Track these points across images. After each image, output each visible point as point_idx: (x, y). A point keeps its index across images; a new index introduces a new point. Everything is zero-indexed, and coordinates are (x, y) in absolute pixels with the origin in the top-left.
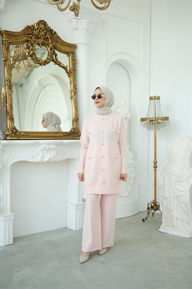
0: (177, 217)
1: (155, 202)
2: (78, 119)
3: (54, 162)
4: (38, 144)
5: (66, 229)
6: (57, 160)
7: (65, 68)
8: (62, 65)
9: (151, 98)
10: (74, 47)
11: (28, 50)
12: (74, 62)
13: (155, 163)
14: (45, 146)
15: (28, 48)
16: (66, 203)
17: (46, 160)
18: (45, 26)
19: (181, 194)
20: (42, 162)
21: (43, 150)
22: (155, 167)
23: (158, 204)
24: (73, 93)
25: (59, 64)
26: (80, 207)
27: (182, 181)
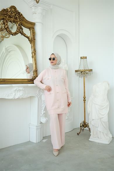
0: (100, 132)
1: (84, 122)
2: (37, 71)
3: (22, 98)
4: (12, 87)
5: (29, 142)
6: (23, 98)
7: (28, 37)
8: (26, 36)
9: (81, 58)
10: (33, 24)
11: (4, 25)
12: (34, 34)
13: (85, 98)
14: (17, 88)
15: (4, 23)
16: (29, 125)
17: (17, 97)
18: (15, 10)
20: (15, 99)
21: (15, 91)
22: (85, 101)
23: (87, 124)
24: (33, 54)
25: (24, 35)
26: (39, 127)
27: (103, 109)
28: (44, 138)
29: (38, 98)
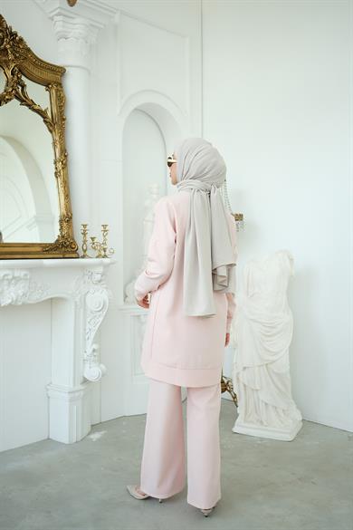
0: (266, 404)
2: (70, 218)
3: (24, 305)
5: (48, 443)
6: (28, 302)
7: (39, 112)
8: (37, 107)
10: (60, 71)
12: (61, 101)
14: (7, 272)
16: (47, 390)
17: (6, 301)
18: (1, 25)
19: (275, 358)
21: (1, 280)
23: (226, 381)
24: (59, 165)
25: (30, 105)
26: (77, 394)
27: (275, 335)
28: (94, 428)
29: (76, 302)
